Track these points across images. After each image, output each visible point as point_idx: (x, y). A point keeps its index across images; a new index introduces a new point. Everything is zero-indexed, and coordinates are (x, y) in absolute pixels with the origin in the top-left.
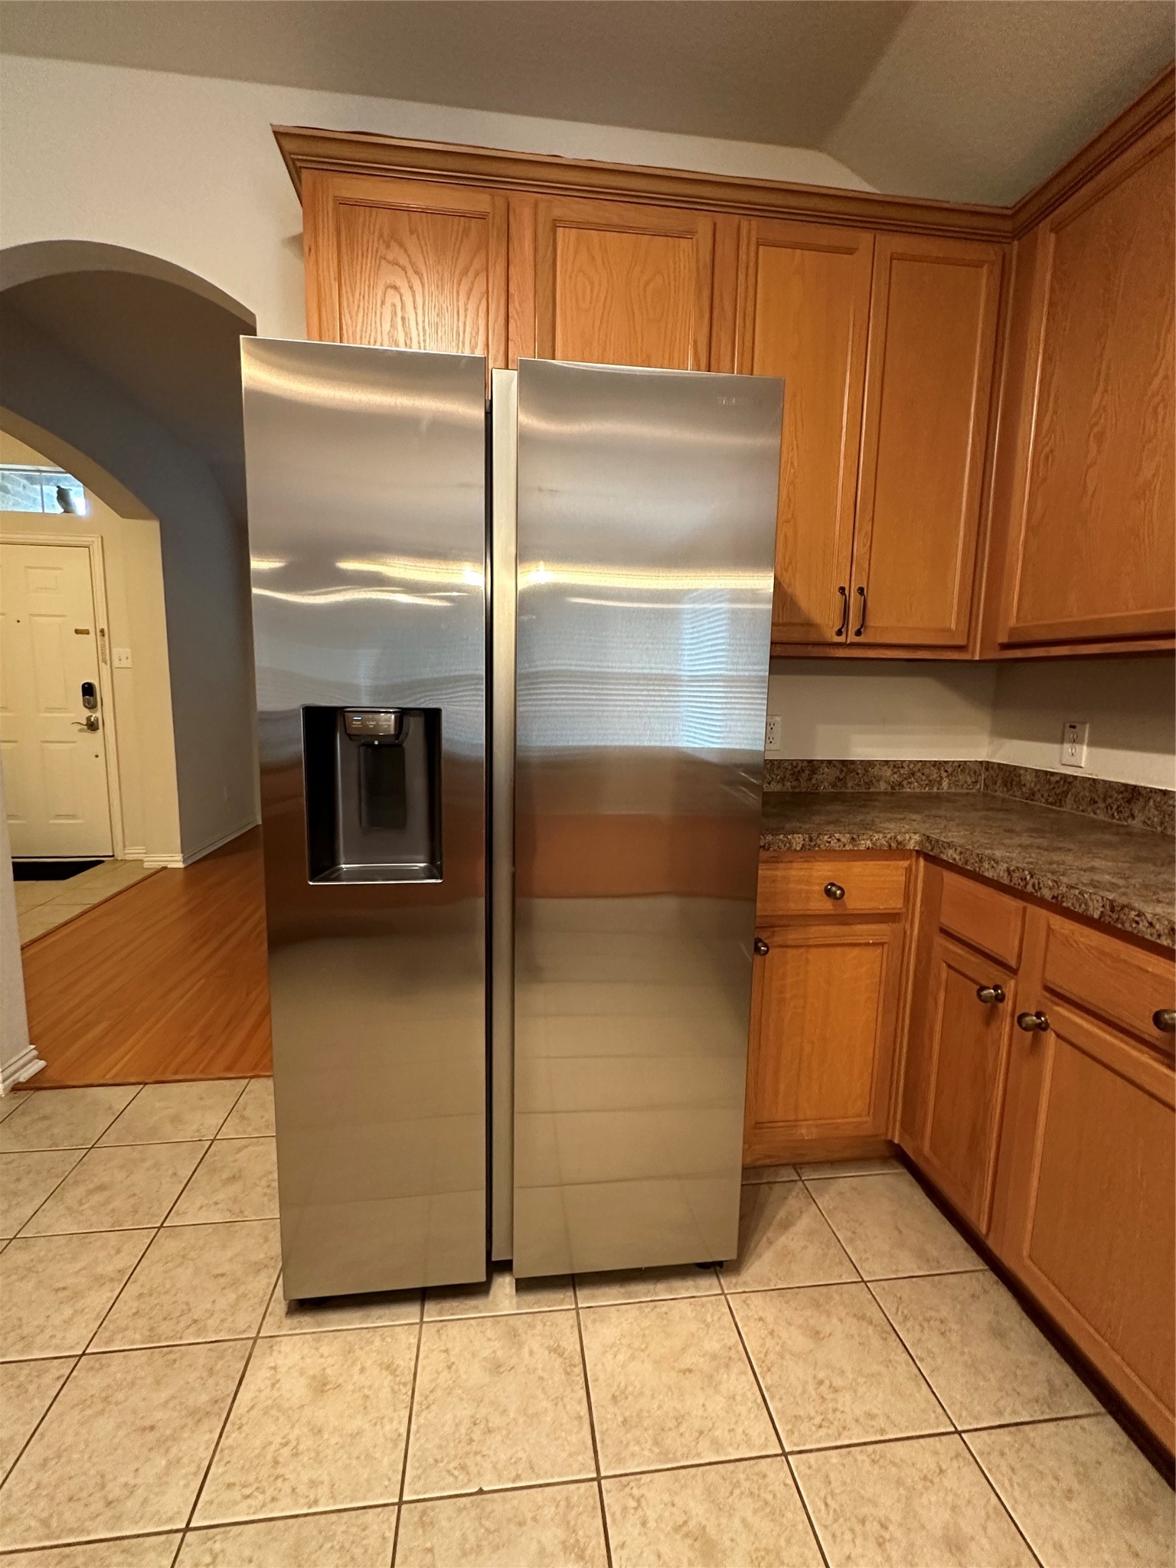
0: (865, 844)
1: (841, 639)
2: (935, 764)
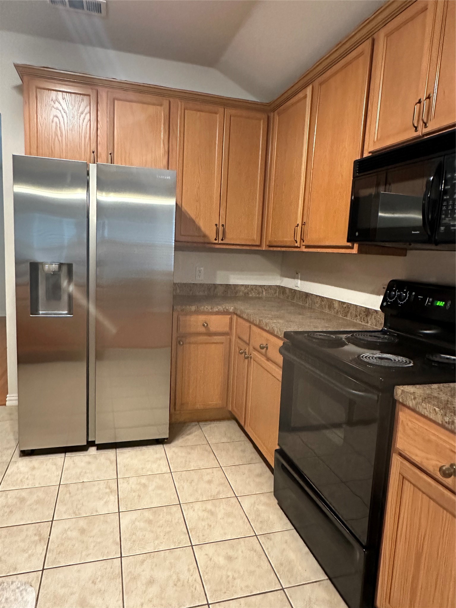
0: (216, 309)
1: (217, 242)
2: (260, 286)
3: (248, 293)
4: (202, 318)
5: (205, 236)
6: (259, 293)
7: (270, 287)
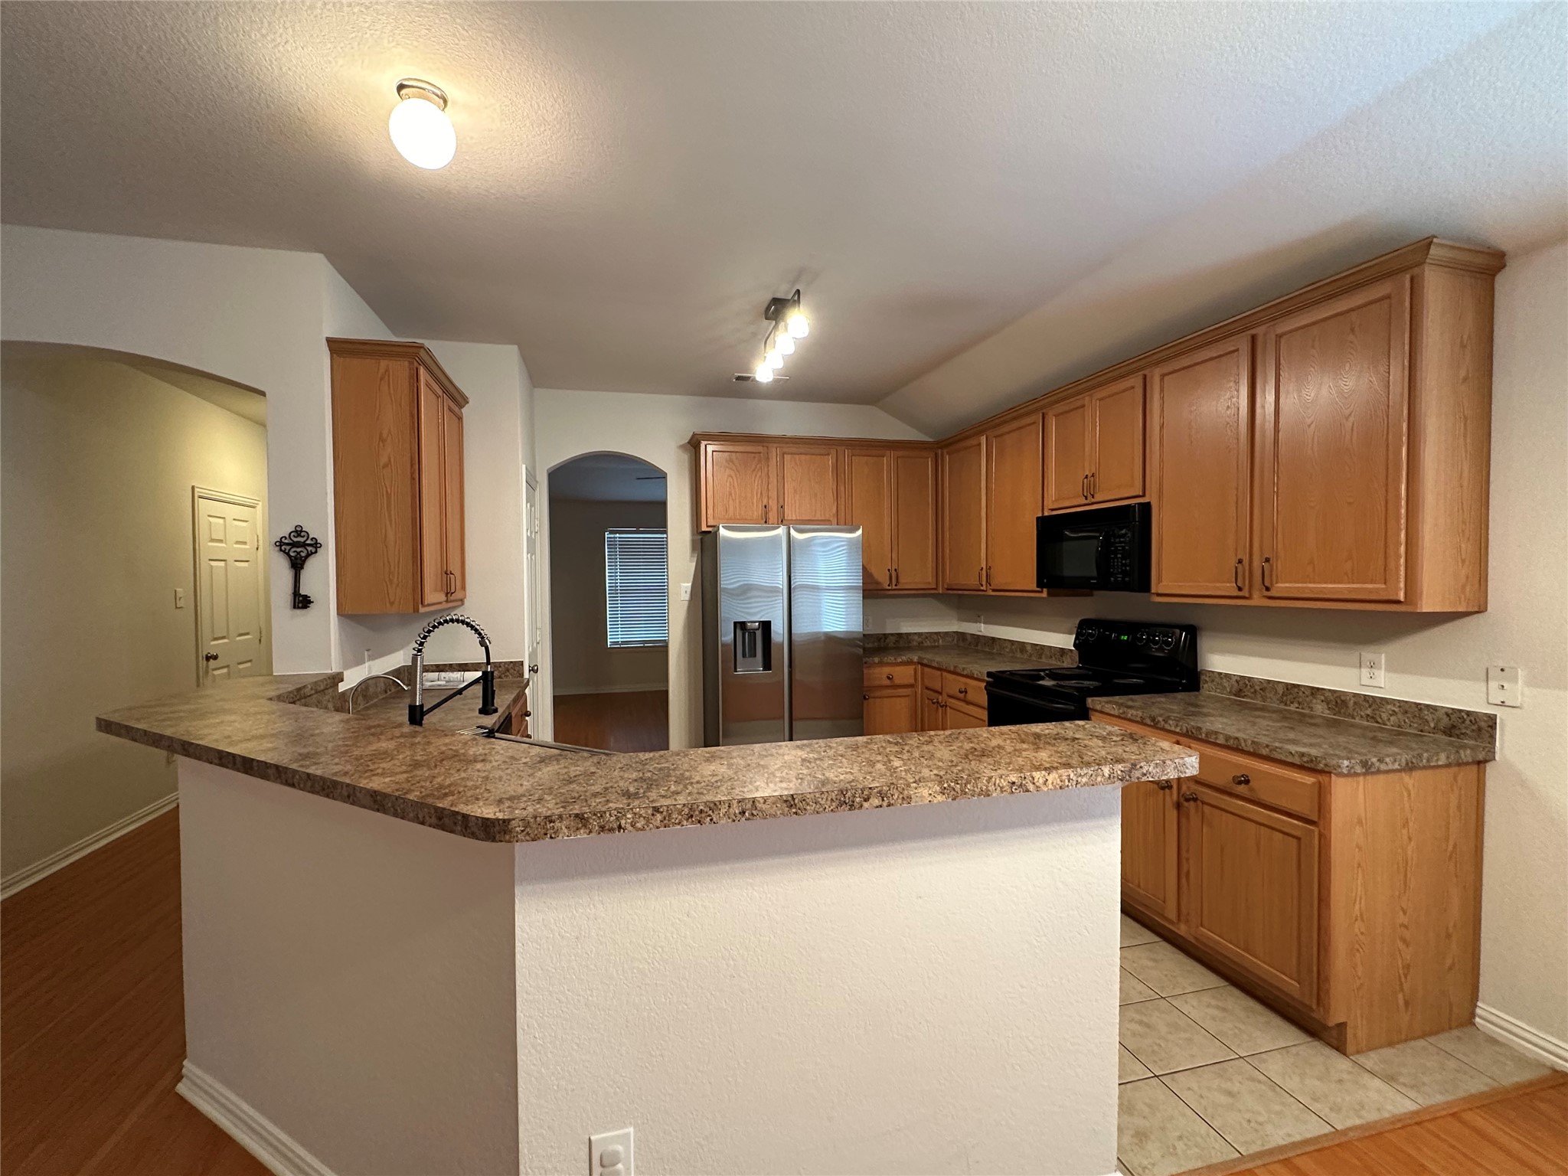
0: (899, 660)
1: (890, 588)
2: (936, 633)
3: (922, 643)
4: (886, 670)
5: (878, 583)
6: (935, 641)
7: (946, 633)
